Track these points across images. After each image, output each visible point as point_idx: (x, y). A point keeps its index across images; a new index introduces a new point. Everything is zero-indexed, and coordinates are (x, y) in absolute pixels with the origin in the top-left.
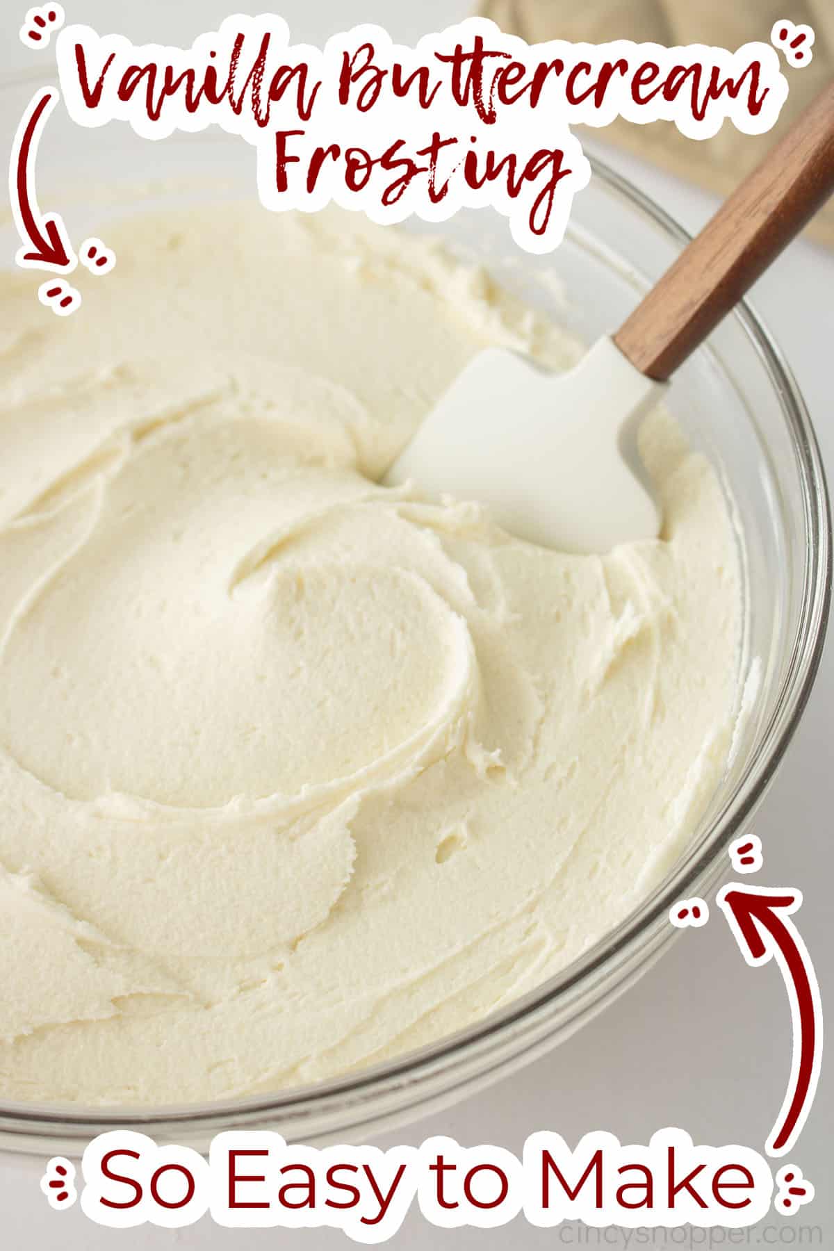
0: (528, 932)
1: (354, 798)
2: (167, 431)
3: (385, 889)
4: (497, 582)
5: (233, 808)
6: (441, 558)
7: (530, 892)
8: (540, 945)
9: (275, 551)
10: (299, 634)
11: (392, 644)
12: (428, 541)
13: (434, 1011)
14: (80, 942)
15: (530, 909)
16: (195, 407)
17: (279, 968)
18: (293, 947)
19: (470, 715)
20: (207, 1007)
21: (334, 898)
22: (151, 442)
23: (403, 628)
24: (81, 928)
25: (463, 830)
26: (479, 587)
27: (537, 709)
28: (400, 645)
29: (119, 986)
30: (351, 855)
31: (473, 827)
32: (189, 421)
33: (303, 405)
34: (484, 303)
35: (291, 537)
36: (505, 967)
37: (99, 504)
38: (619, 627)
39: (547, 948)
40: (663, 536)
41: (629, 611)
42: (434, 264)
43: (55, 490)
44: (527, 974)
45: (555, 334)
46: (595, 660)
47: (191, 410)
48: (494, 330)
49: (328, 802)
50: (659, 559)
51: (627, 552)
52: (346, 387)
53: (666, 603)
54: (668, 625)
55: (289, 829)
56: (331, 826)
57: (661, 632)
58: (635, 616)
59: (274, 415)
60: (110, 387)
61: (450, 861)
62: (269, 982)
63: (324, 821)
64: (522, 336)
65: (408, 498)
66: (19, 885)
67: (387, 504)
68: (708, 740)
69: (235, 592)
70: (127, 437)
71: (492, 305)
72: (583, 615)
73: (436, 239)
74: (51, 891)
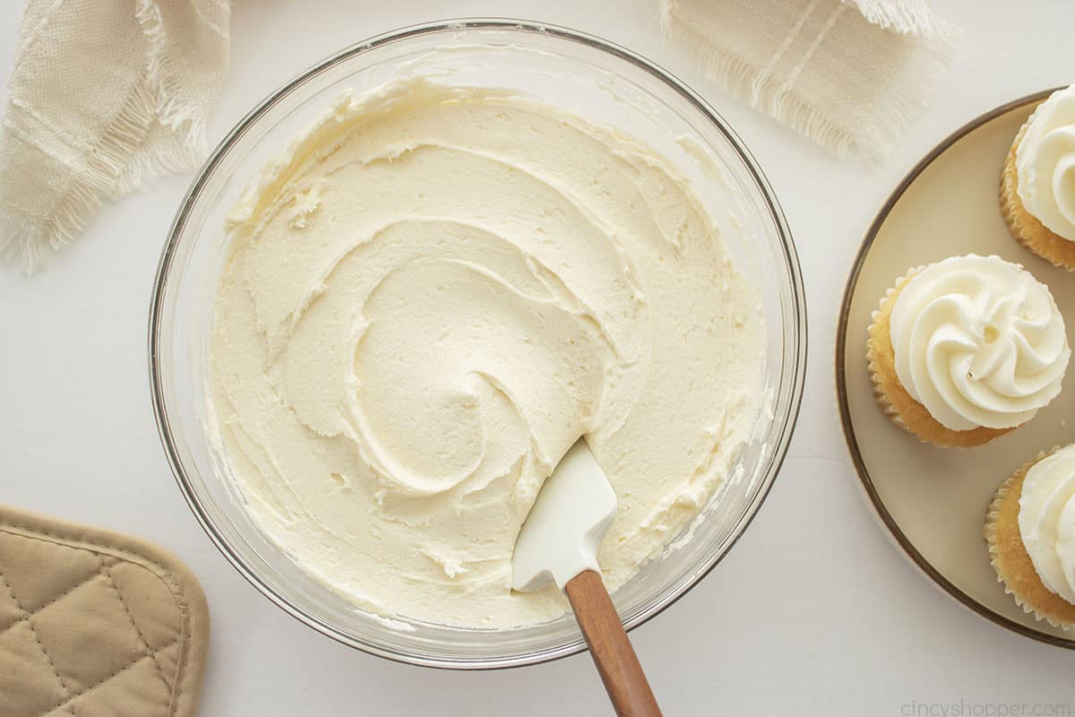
0: (296, 514)
1: (354, 436)
2: (593, 333)
3: (318, 450)
4: (479, 506)
5: (352, 378)
6: (492, 477)
7: (315, 516)
8: (289, 519)
9: (501, 393)
10: (447, 407)
11: (442, 453)
12: (503, 470)
13: (259, 472)
14: (291, 315)
15: (308, 516)
16: (611, 346)
17: (282, 403)
18: (292, 409)
19: (398, 490)
20: (265, 372)
21: (311, 427)
22: (584, 324)
23: (451, 458)
24: (297, 315)
25: (347, 485)
26: (475, 496)
27: (411, 522)
28: (443, 456)
29: (271, 334)
30: (330, 435)
31: (348, 491)
32: (600, 342)
33: (612, 404)
34: (673, 502)
35: (510, 400)
36: (279, 503)
37: (544, 300)
38: (453, 566)
39: (286, 522)
40: (513, 591)
41: (461, 570)
42: (711, 475)
43: (554, 276)
44: (274, 512)
45: (656, 542)
46: (437, 553)
47: (608, 343)
48: (659, 508)
49: (353, 423)
50: (498, 589)
51: (505, 572)
52: (623, 427)
53: (471, 590)
54: (460, 590)
55: (343, 406)
56: (343, 425)
57: (455, 586)
58: (456, 573)
59: (606, 388)
60: (632, 297)
61: (332, 480)
62: (276, 399)
63: (345, 422)
64: (653, 524)
65: (537, 461)
66: (317, 286)
67: (529, 449)
68: (376, 602)
69: (472, 375)
70: (583, 311)
71: (672, 507)
72: (466, 548)
73: (725, 476)
74: (316, 299)
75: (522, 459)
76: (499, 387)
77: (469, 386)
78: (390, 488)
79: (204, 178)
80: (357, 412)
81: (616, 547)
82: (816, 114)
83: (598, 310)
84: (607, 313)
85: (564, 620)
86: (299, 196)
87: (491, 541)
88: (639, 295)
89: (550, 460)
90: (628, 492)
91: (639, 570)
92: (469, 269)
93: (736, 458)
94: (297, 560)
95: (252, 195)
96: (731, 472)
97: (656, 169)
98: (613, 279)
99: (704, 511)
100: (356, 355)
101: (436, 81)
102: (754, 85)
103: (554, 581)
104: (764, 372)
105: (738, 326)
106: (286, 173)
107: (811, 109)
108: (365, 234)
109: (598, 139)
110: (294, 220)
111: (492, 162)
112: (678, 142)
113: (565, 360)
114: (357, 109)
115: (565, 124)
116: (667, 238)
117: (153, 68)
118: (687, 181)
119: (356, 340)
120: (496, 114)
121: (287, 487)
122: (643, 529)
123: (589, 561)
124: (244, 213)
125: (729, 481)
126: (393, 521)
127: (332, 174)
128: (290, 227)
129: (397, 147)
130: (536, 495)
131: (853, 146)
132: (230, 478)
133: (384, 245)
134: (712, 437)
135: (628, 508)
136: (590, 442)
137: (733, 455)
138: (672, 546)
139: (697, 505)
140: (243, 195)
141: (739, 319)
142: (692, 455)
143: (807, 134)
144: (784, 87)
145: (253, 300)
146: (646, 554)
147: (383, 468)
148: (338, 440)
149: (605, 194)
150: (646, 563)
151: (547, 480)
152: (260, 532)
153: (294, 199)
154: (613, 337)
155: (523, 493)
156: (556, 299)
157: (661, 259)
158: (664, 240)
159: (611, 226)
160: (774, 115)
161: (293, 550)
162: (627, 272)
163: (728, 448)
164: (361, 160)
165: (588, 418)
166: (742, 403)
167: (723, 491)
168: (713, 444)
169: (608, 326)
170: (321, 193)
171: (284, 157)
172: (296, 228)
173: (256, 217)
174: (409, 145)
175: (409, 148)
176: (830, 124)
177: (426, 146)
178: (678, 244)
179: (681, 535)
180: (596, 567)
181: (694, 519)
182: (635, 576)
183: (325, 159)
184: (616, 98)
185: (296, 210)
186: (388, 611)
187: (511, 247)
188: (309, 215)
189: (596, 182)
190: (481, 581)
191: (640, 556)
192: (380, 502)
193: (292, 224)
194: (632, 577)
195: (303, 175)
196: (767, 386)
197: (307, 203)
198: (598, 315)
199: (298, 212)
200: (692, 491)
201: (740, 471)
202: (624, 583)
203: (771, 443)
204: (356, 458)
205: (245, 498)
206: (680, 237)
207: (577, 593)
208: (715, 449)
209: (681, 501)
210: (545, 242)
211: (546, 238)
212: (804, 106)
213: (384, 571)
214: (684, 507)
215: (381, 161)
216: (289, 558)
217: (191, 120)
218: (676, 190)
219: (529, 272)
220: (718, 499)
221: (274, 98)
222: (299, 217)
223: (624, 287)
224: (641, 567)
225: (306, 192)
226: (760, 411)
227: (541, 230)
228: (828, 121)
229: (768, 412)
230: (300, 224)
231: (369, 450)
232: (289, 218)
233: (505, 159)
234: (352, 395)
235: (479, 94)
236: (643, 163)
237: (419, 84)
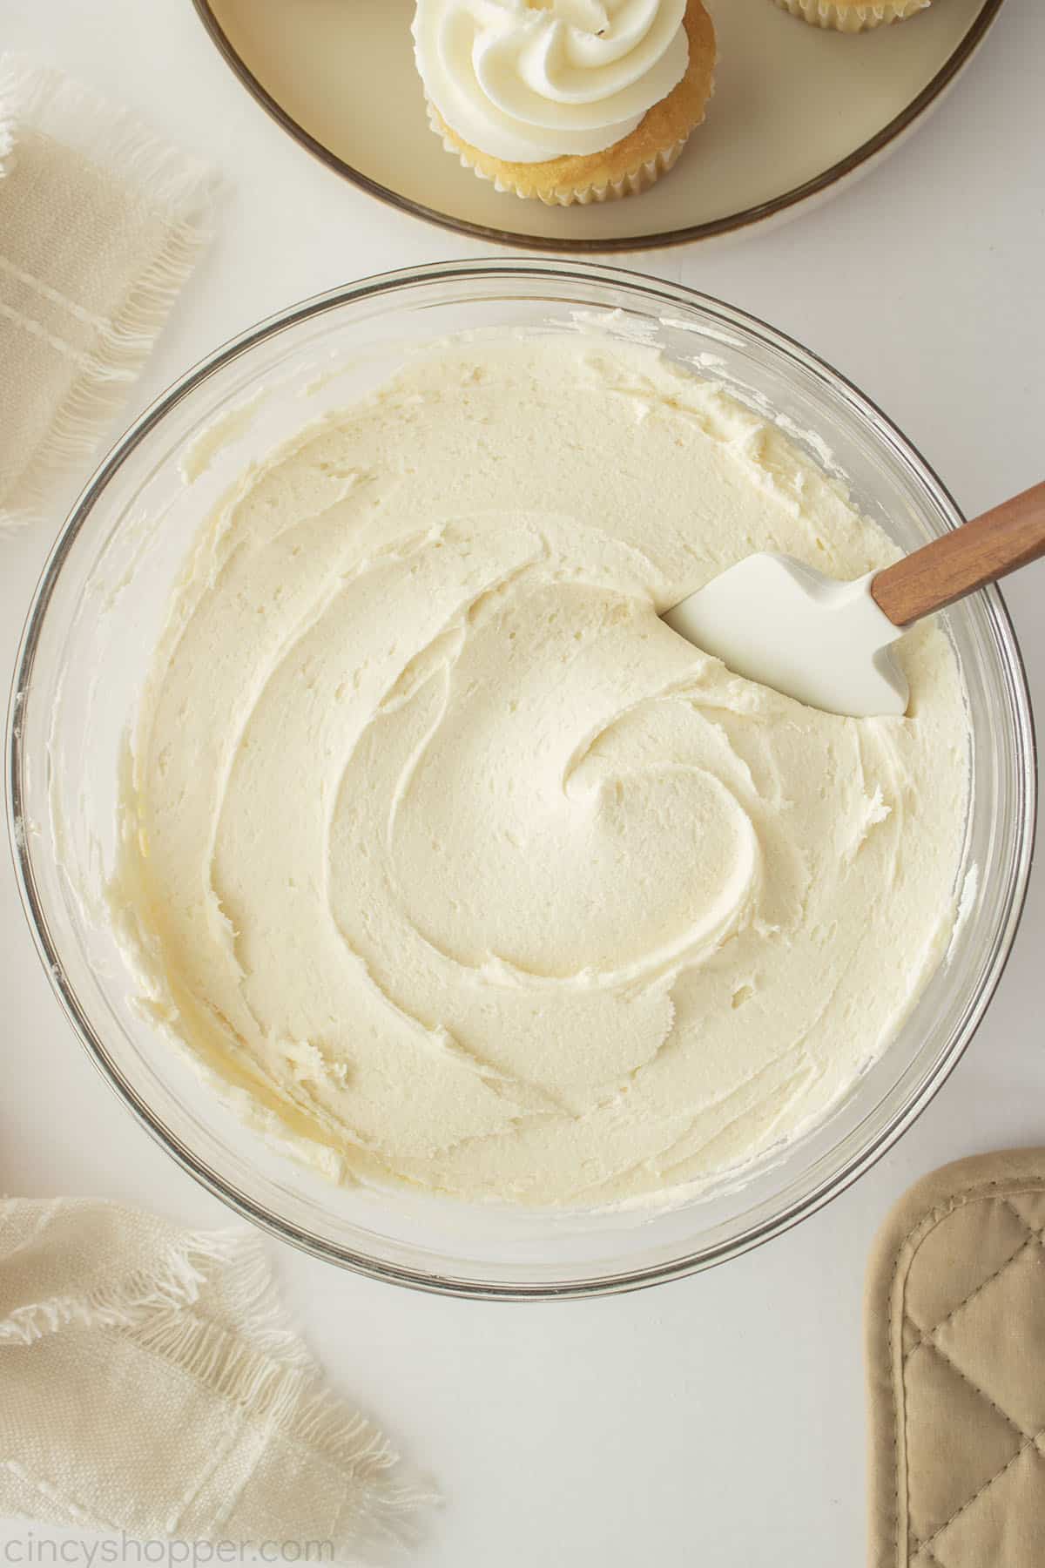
0: (799, 1061)
1: (672, 974)
2: (495, 605)
3: (696, 1030)
4: (776, 773)
5: (582, 980)
6: (729, 753)
7: (800, 1031)
8: (807, 1071)
9: (596, 744)
10: (621, 828)
11: (694, 832)
12: (717, 736)
13: (735, 1122)
14: (485, 1080)
15: (801, 1044)
16: (516, 574)
17: (624, 1090)
18: (633, 1074)
19: (755, 901)
20: (577, 1118)
21: (660, 1043)
22: (482, 619)
23: (702, 819)
24: (484, 1071)
25: (751, 983)
26: (760, 778)
27: (805, 879)
28: (700, 832)
29: (516, 1113)
30: (672, 1012)
31: (758, 981)
32: (511, 591)
33: (607, 570)
34: (759, 466)
35: (608, 729)
36: (783, 1089)
37: (447, 681)
38: (872, 810)
39: (813, 1075)
40: (908, 714)
41: (878, 797)
42: (713, 409)
43: (409, 668)
44: (798, 1094)
45: (822, 490)
46: (850, 836)
47: (512, 579)
48: (769, 489)
49: (652, 974)
50: (905, 738)
51: (879, 729)
52: (642, 550)
53: (908, 780)
54: (909, 800)
55: (625, 994)
56: (656, 992)
57: (904, 806)
58: (883, 804)
59: (582, 579)
60: (438, 545)
61: (744, 1005)
62: (619, 1100)
63: (650, 990)
64: (793, 497)
65: (701, 684)
66: (437, 1042)
67: (683, 695)
68: (934, 928)
69: (568, 787)
70: (463, 619)
71: (767, 468)
72: (843, 790)
73: (715, 386)
74: (459, 1042)
75: (699, 706)
76: (586, 748)
77: (587, 794)
78: (752, 912)
79: (272, 1221)
80: (633, 971)
81: (833, 555)
82: (143, 278)
83: (459, 597)
84: (465, 582)
85: (950, 630)
86: (300, 1075)
87: (830, 751)
88: (434, 535)
89: (699, 664)
90: (744, 538)
91: (867, 516)
92: (404, 804)
93: (684, 369)
94: (872, 1057)
95: (298, 1148)
96: (705, 375)
97: (236, 518)
98: (410, 575)
99: (771, 417)
100: (543, 974)
101: (111, 865)
102: (104, 378)
103: (890, 645)
104: (548, 330)
105: (476, 376)
106: (263, 1096)
107: (139, 287)
108: (352, 969)
109: (192, 611)
110: (337, 1081)
111: (234, 774)
112: (191, 480)
113: (540, 646)
114: (158, 988)
115: (172, 662)
116: (343, 494)
117: (110, 1315)
118: (253, 467)
119: (521, 975)
120: (159, 772)
121: (757, 1077)
122: (804, 512)
123: (859, 588)
124: (327, 1160)
125: (722, 379)
126: (804, 907)
127: (261, 1025)
128: (346, 1087)
129: (216, 926)
130: (755, 684)
131: (194, 220)
132: (746, 1166)
133: (370, 938)
134: (653, 410)
135: (770, 537)
136: (667, 602)
137: (681, 375)
138: (828, 464)
139: (762, 427)
140: (297, 1160)
141: (467, 375)
142: (683, 442)
143: (175, 292)
144: (103, 326)
145: (464, 1142)
146: (841, 505)
147: (722, 923)
148: (680, 1000)
149: (280, 596)
150: (856, 505)
151: (732, 669)
152: (829, 1116)
153: (304, 1083)
154: (502, 572)
155: (752, 701)
156: (444, 664)
157: (377, 503)
158: (346, 500)
159: (330, 582)
160: (149, 345)
161: (856, 1063)
162: (399, 554)
163: (668, 381)
164: (239, 981)
165: (631, 606)
166: (598, 364)
167: (737, 387)
168: (665, 407)
169: (485, 581)
170: (294, 1041)
171: (239, 1098)
172: (349, 1078)
173: (333, 1141)
174: (212, 903)
175: (216, 905)
176: (161, 258)
177: (216, 884)
178: (353, 476)
179: (810, 450)
180: (866, 579)
181: (783, 432)
182: (878, 523)
183: (238, 1037)
184: (127, 580)
185: (321, 1080)
186: (946, 909)
187: (366, 738)
188: (328, 1058)
189: (261, 611)
190: (893, 765)
191: (846, 515)
192: (775, 928)
193: (343, 1084)
194: (879, 528)
195: (264, 1068)
196: (570, 325)
197: (309, 1063)
198: (468, 595)
199: (324, 1075)
200: (739, 435)
201: (705, 360)
202: (889, 539)
203: (659, 311)
204: (708, 970)
205: (778, 1143)
206: (342, 475)
207: (907, 606)
208: (673, 403)
209: (755, 453)
210: (356, 685)
211: (350, 685)
212: (134, 298)
213: (883, 919)
214: (766, 447)
215: (239, 948)
216: (868, 1070)
217: (190, 1254)
218: (267, 483)
219: (404, 708)
220: (750, 394)
221: (144, 1116)
222: (331, 1074)
223: (422, 559)
224: (863, 512)
225: (291, 1064)
226: (609, 332)
227: (338, 693)
228: (156, 260)
229: (609, 318)
230: (341, 1071)
231: (693, 950)
232: (333, 1089)
233: (228, 755)
234: (607, 979)
235: (130, 800)
236: (227, 537)
237: (117, 893)
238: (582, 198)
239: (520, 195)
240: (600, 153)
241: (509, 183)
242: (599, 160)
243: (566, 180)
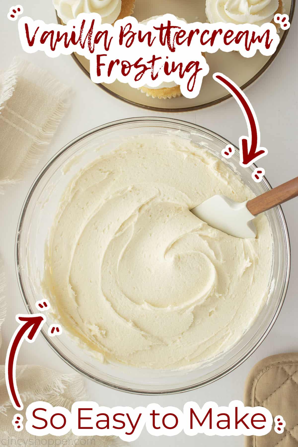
0: (227, 331)
1: (193, 307)
2: (146, 207)
3: (199, 322)
4: (221, 253)
5: (169, 308)
6: (209, 248)
7: (227, 322)
8: (230, 333)
9: (173, 245)
10: (180, 268)
11: (199, 270)
12: (205, 243)
13: (210, 347)
14: (142, 335)
15: (227, 326)
16: (152, 199)
17: (180, 338)
18: (182, 334)
19: (215, 288)
20: (167, 345)
21: (190, 325)
22: (143, 211)
23: (201, 265)
24: (142, 333)
25: (214, 309)
26: (217, 255)
27: (229, 281)
28: (200, 269)
29: (151, 344)
30: (193, 317)
31: (216, 309)
32: (150, 204)
33: (176, 198)
34: (217, 171)
35: (176, 241)
36: (222, 338)
37: (133, 229)
38: (246, 263)
40: (256, 238)
41: (248, 260)
42: (204, 156)
43: (123, 224)
44: (226, 340)
45: (234, 178)
46: (241, 271)
47: (150, 201)
48: (219, 177)
49: (188, 307)
50: (256, 244)
51: (249, 241)
52: (186, 193)
53: (257, 255)
54: (257, 262)
55: (181, 312)
56: (189, 312)
57: (255, 262)
58: (250, 262)
59: (169, 201)
60: (131, 191)
61: (212, 316)
62: (178, 340)
63: (187, 311)
64: (226, 180)
65: (201, 229)
66: (130, 325)
67: (196, 233)
68: (263, 295)
69: (165, 258)
70: (137, 212)
71: (219, 172)
72: (239, 258)
73: (205, 150)
74: (136, 325)
75: (200, 235)
76: (170, 246)
77: (170, 259)
78: (215, 291)
79: (86, 374)
80: (182, 306)
81: (237, 195)
82: (51, 117)
83: (137, 205)
84: (138, 201)
85: (268, 216)
86: (92, 333)
87: (235, 247)
88: (130, 189)
89: (200, 224)
90: (213, 190)
91: (246, 185)
92: (121, 260)
93: (197, 146)
94: (246, 330)
95: (93, 353)
96: (203, 147)
97: (77, 184)
98: (123, 199)
99: (220, 158)
100: (159, 307)
101: (42, 277)
102: (40, 144)
103: (252, 220)
104: (160, 135)
105: (141, 146)
106: (83, 339)
107: (49, 119)
108: (108, 305)
109: (64, 208)
110: (103, 335)
111: (76, 252)
112: (65, 174)
113: (158, 219)
114: (55, 310)
115: (59, 222)
116: (106, 177)
117: (40, 397)
118: (81, 170)
119: (153, 307)
120: (55, 251)
121: (215, 335)
122: (229, 183)
123: (243, 205)
124: (100, 357)
125: (207, 148)
126: (229, 290)
127: (82, 320)
128: (105, 337)
129: (70, 293)
130: (215, 229)
131: (65, 101)
132: (212, 359)
133: (112, 297)
134: (188, 156)
135: (220, 190)
136: (192, 207)
137: (196, 147)
138: (235, 171)
139: (217, 161)
140: (92, 356)
141: (139, 146)
142: (196, 164)
143: (60, 121)
144: (40, 130)
145: (137, 352)
146: (239, 182)
147: (206, 295)
148: (196, 314)
149: (88, 204)
150: (243, 182)
151: (209, 225)
152: (235, 346)
153: (94, 336)
154: (148, 199)
155: (215, 235)
156: (132, 223)
157: (114, 180)
158: (106, 179)
159: (101, 201)
160: (53, 135)
161: (242, 331)
162: (120, 194)
163: (193, 149)
164: (76, 308)
165: (182, 209)
166: (174, 144)
167: (211, 150)
168: (192, 155)
169: (143, 201)
170: (91, 324)
171: (77, 340)
172: (106, 334)
173: (102, 351)
174: (69, 287)
175: (70, 288)
176: (56, 111)
177: (70, 282)
178: (108, 173)
179: (230, 167)
180: (245, 203)
181: (224, 162)
182: (249, 187)
183: (76, 323)
184: (47, 201)
185: (99, 335)
186: (266, 290)
187: (111, 244)
188: (100, 329)
189: (83, 208)
190: (252, 251)
191: (240, 184)
192: (221, 295)
193: (104, 336)
194: (249, 188)
195: (83, 332)
196: (166, 133)
197: (95, 330)
198: (139, 205)
199: (99, 333)
200: (212, 163)
201: (203, 143)
202: (251, 191)
203: (190, 131)
204: (203, 306)
205: (221, 353)
206: (105, 172)
207: (256, 210)
208: (194, 154)
209: (216, 168)
210: (109, 228)
211: (107, 229)
212: (48, 122)
213: (249, 292)
214: (218, 167)
215: (77, 299)
216: (245, 333)
217: (62, 380)
218: (85, 174)
219: (122, 235)
220: (215, 152)
221: (51, 345)
222: (101, 333)
223: (126, 195)
224: (244, 184)
225: (90, 330)
226: (177, 136)
227: (104, 231)
228: (55, 112)
229: (177, 132)
230: (104, 332)
231: (199, 301)
232: (101, 337)
233: (74, 247)
234: (175, 308)
235: (47, 259)
236: (74, 189)
237: (44, 284)
238: (170, 98)
239: (153, 97)
240: (174, 87)
241: (150, 94)
242: (174, 89)
243: (165, 94)
